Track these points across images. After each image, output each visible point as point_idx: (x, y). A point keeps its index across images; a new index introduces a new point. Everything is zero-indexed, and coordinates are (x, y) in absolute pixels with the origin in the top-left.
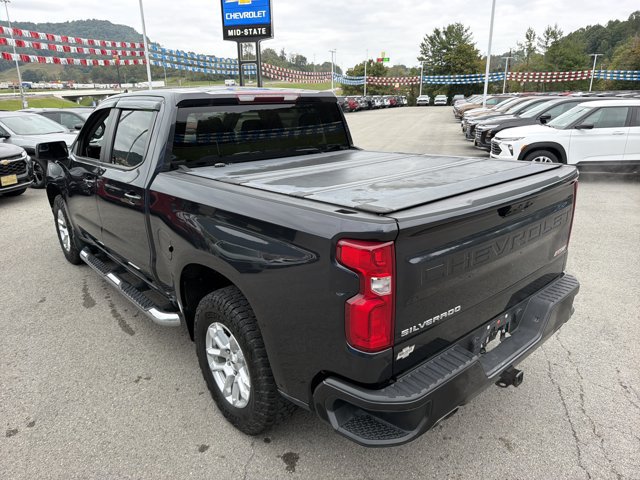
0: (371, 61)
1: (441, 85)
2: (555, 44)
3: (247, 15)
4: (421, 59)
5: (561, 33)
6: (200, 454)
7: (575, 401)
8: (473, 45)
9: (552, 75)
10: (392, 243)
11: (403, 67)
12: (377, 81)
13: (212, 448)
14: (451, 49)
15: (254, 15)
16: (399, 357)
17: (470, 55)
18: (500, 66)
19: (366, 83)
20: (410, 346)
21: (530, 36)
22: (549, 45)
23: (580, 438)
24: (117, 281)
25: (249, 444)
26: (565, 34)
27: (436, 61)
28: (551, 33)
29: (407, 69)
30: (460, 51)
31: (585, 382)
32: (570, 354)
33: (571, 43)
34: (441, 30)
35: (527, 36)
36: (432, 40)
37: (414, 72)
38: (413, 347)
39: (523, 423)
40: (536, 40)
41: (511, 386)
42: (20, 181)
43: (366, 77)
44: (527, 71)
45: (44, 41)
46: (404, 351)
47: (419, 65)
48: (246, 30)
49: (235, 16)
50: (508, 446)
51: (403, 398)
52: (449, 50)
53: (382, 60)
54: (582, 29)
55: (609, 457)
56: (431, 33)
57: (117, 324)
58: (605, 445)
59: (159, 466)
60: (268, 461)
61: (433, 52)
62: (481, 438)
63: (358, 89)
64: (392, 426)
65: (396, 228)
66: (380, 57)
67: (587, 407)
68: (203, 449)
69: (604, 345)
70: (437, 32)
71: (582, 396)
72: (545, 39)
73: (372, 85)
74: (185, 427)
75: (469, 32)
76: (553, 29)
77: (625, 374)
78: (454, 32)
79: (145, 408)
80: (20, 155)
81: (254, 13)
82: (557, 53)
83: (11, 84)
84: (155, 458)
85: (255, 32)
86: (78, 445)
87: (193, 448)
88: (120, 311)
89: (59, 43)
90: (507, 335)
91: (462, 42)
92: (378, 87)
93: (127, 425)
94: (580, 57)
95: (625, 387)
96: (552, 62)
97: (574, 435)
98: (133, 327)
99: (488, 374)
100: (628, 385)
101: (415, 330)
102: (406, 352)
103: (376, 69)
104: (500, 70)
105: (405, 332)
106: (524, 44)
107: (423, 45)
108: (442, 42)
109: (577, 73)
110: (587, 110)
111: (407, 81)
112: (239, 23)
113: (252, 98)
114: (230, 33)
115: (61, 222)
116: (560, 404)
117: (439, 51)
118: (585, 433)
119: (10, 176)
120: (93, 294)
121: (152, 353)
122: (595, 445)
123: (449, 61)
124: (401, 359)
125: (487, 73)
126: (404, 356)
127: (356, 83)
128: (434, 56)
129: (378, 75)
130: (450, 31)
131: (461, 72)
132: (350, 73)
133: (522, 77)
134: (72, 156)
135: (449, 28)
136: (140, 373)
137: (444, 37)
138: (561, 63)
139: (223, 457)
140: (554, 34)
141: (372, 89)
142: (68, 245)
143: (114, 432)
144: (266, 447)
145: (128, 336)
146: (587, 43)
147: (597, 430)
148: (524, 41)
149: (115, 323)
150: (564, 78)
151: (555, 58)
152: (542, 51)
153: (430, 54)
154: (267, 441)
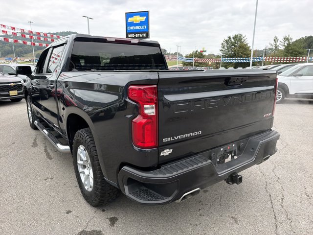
0: (197, 51)
1: (231, 63)
2: (289, 44)
3: (137, 28)
4: (221, 50)
5: (291, 39)
6: (66, 215)
7: (278, 201)
8: (247, 44)
9: (287, 59)
10: (156, 86)
11: (213, 55)
12: (200, 60)
13: (74, 212)
14: (236, 46)
15: (141, 28)
16: (162, 154)
17: (246, 49)
18: (261, 55)
19: (194, 61)
20: (170, 149)
21: (276, 40)
22: (286, 45)
23: (278, 220)
24: (46, 132)
25: (93, 211)
26: (294, 40)
27: (229, 51)
28: (286, 39)
29: (215, 56)
30: (240, 47)
31: (285, 193)
32: (279, 178)
33: (297, 44)
34: (232, 37)
35: (274, 40)
36: (227, 41)
37: (218, 57)
38: (171, 150)
39: (247, 210)
40: (279, 42)
41: (235, 184)
42: (19, 94)
43: (194, 58)
44: (274, 56)
45: (42, 36)
46: (165, 151)
47: (221, 54)
48: (137, 35)
49: (132, 28)
50: (236, 221)
51: (161, 176)
52: (235, 46)
53: (203, 51)
54: (302, 38)
55: (294, 230)
56: (227, 38)
57: (45, 155)
58: (292, 224)
59: (43, 219)
60: (101, 220)
61: (227, 47)
62: (221, 216)
63: (190, 64)
64: (158, 194)
65: (157, 78)
66: (202, 50)
67: (284, 204)
68: (68, 212)
69: (299, 176)
70: (230, 38)
71: (282, 199)
72: (283, 42)
73: (198, 62)
74: (63, 201)
75: (245, 38)
76: (288, 37)
77: (309, 190)
78: (238, 38)
79: (46, 192)
80: (20, 82)
81: (141, 27)
82: (290, 48)
83: (30, 59)
84: (42, 215)
85: (141, 36)
86: (6, 206)
87: (64, 211)
88: (48, 149)
89: (49, 38)
90: (236, 157)
91: (242, 43)
92: (200, 63)
93: (34, 199)
94: (301, 50)
95: (308, 196)
96: (286, 53)
97: (275, 218)
98: (52, 156)
99: (219, 173)
100: (310, 195)
101: (172, 139)
102: (167, 152)
103: (200, 55)
104: (261, 56)
105: (165, 140)
106: (273, 44)
107: (222, 44)
108: (232, 43)
109: (299, 58)
110: (299, 67)
111: (214, 60)
112: (133, 31)
113: (114, 40)
114: (129, 36)
115: (29, 108)
116: (269, 202)
117: (230, 47)
118: (282, 217)
119: (14, 91)
120: (38, 142)
121: (58, 168)
122: (286, 223)
123: (235, 51)
124: (163, 155)
125: (252, 57)
126: (165, 154)
127: (189, 61)
128: (228, 49)
129: (200, 58)
130: (236, 37)
131: (241, 57)
132: (186, 56)
133: (272, 60)
134: (34, 74)
135: (235, 36)
136: (48, 176)
137: (233, 40)
138: (292, 53)
139: (78, 217)
140: (288, 39)
141: (197, 64)
142: (31, 120)
143: (25, 202)
144: (102, 213)
145: (48, 160)
146: (305, 44)
147: (289, 216)
148: (273, 42)
149: (44, 154)
150: (293, 60)
151: (288, 51)
152: (282, 48)
153: (226, 48)
154: (104, 211)
